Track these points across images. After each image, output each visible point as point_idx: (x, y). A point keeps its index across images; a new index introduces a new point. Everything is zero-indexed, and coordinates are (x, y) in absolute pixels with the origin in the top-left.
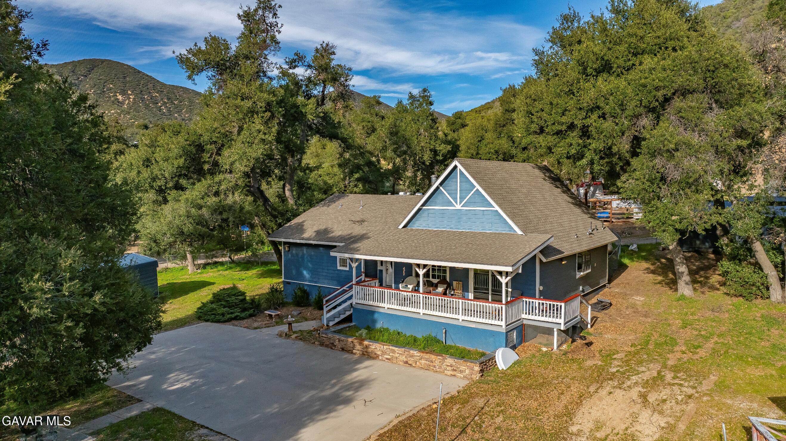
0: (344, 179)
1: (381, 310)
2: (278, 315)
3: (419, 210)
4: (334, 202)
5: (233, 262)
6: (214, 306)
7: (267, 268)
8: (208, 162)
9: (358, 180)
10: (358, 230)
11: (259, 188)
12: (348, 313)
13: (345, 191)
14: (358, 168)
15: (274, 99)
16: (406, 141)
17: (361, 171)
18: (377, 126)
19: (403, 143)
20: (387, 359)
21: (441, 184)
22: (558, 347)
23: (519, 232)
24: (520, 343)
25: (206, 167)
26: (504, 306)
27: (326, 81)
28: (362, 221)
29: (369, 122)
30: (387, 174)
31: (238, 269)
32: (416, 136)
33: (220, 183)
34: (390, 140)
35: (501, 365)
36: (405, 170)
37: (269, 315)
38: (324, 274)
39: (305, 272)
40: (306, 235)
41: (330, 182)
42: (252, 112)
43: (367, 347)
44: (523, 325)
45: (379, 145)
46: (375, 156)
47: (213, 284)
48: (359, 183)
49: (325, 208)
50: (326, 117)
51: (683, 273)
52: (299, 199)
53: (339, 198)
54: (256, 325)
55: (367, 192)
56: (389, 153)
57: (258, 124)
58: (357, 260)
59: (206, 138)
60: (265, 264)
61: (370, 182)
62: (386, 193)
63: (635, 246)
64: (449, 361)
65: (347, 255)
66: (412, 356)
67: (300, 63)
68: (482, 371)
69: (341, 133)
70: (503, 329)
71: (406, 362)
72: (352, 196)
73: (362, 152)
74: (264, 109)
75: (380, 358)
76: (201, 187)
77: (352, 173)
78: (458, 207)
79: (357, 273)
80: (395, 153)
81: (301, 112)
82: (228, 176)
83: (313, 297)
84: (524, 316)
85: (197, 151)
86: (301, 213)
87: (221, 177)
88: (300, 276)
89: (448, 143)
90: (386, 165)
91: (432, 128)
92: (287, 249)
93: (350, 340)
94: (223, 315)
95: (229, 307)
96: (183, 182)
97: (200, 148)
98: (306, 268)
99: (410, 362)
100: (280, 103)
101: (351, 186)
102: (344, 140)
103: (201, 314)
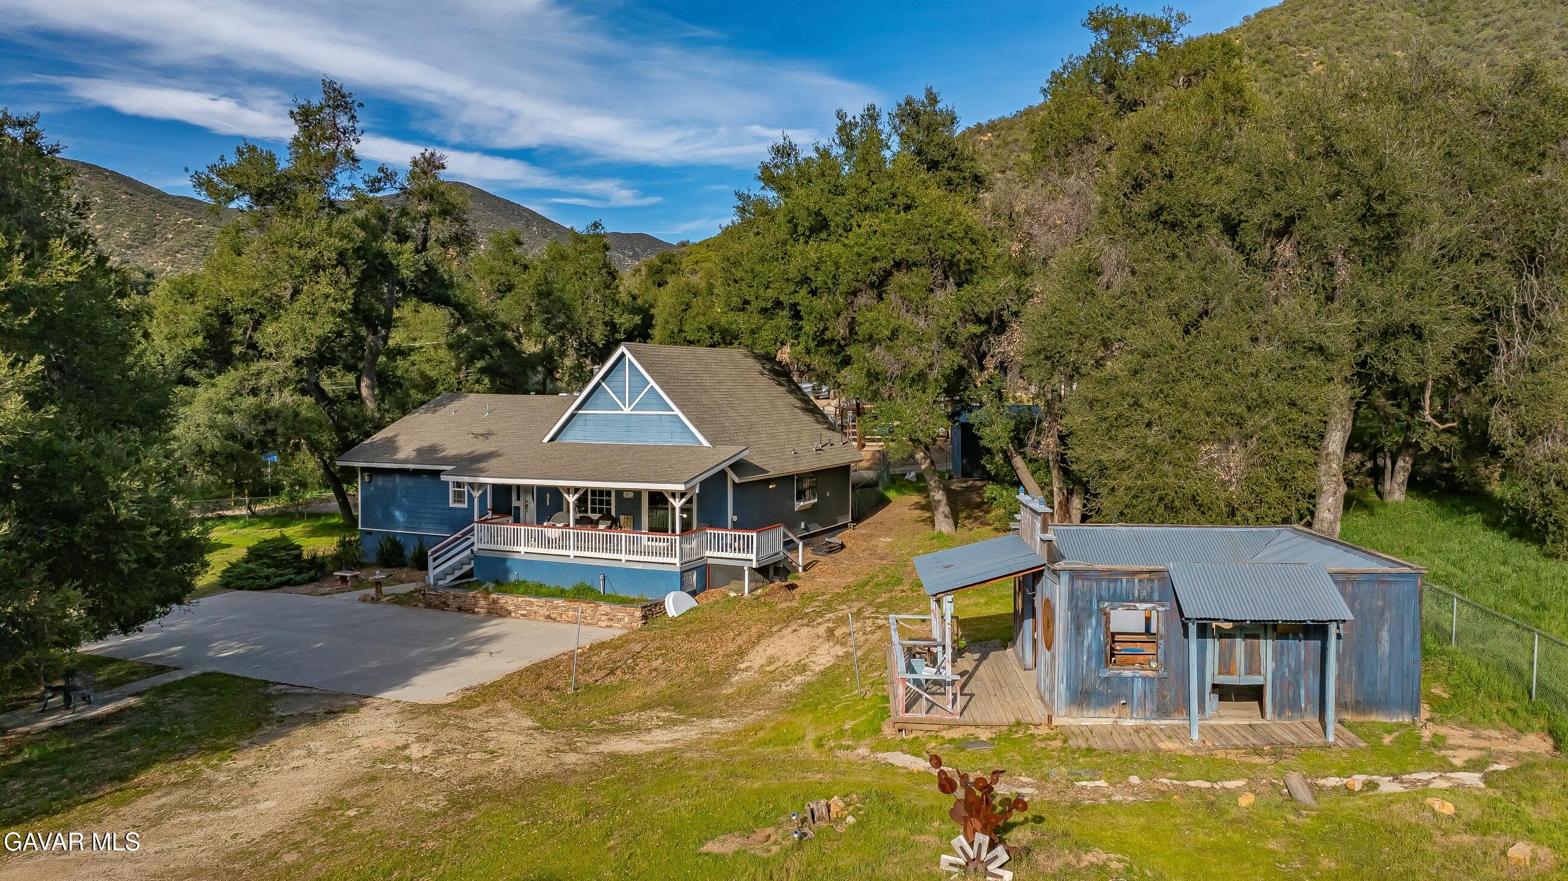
0: (458, 370)
1: (516, 556)
2: (356, 576)
3: (572, 416)
4: (444, 405)
5: (254, 514)
6: (251, 566)
7: (321, 522)
8: (241, 343)
9: (482, 371)
10: (482, 447)
11: (317, 384)
12: (466, 568)
13: (459, 389)
14: (482, 351)
15: (350, 246)
16: (566, 308)
17: (487, 357)
18: (516, 281)
19: (559, 312)
20: (523, 615)
21: (604, 378)
22: (750, 592)
23: (706, 443)
24: (703, 589)
25: (237, 350)
26: (678, 538)
27: (430, 215)
28: (487, 435)
29: (502, 274)
30: (531, 362)
31: (266, 524)
32: (580, 301)
33: (259, 374)
34: (537, 305)
35: (671, 611)
36: (563, 354)
37: (341, 577)
38: (428, 515)
39: (397, 514)
40: (401, 455)
41: (433, 374)
42: (316, 267)
43: (494, 602)
44: (706, 566)
45: (519, 313)
46: (513, 331)
47: (229, 546)
48: (483, 377)
49: (429, 415)
50: (431, 271)
51: (939, 501)
52: (383, 400)
53: (451, 400)
54: (322, 590)
55: (499, 391)
56: (537, 326)
57: (324, 287)
58: (481, 485)
59: (238, 303)
60: (316, 516)
61: (503, 375)
62: (527, 392)
63: (913, 474)
64: (604, 608)
65: (466, 479)
66: (556, 608)
67: (389, 185)
68: (645, 617)
69: (455, 296)
70: (677, 569)
71: (548, 617)
72: (473, 395)
73: (488, 323)
74: (335, 262)
75: (513, 614)
76: (226, 381)
77: (471, 360)
78: (627, 410)
79: (480, 511)
80: (546, 328)
81: (391, 264)
82: (272, 364)
83: (410, 552)
84: (708, 553)
85: (222, 323)
86: (388, 424)
87: (262, 364)
88: (389, 520)
89: (635, 311)
90: (530, 347)
91: (608, 287)
92: (367, 479)
93: (471, 594)
94: (268, 578)
95: (277, 567)
96: (191, 373)
97: (226, 319)
98: (401, 508)
99: (553, 616)
100: (360, 251)
101: (471, 382)
102: (459, 307)
103: (230, 579)
